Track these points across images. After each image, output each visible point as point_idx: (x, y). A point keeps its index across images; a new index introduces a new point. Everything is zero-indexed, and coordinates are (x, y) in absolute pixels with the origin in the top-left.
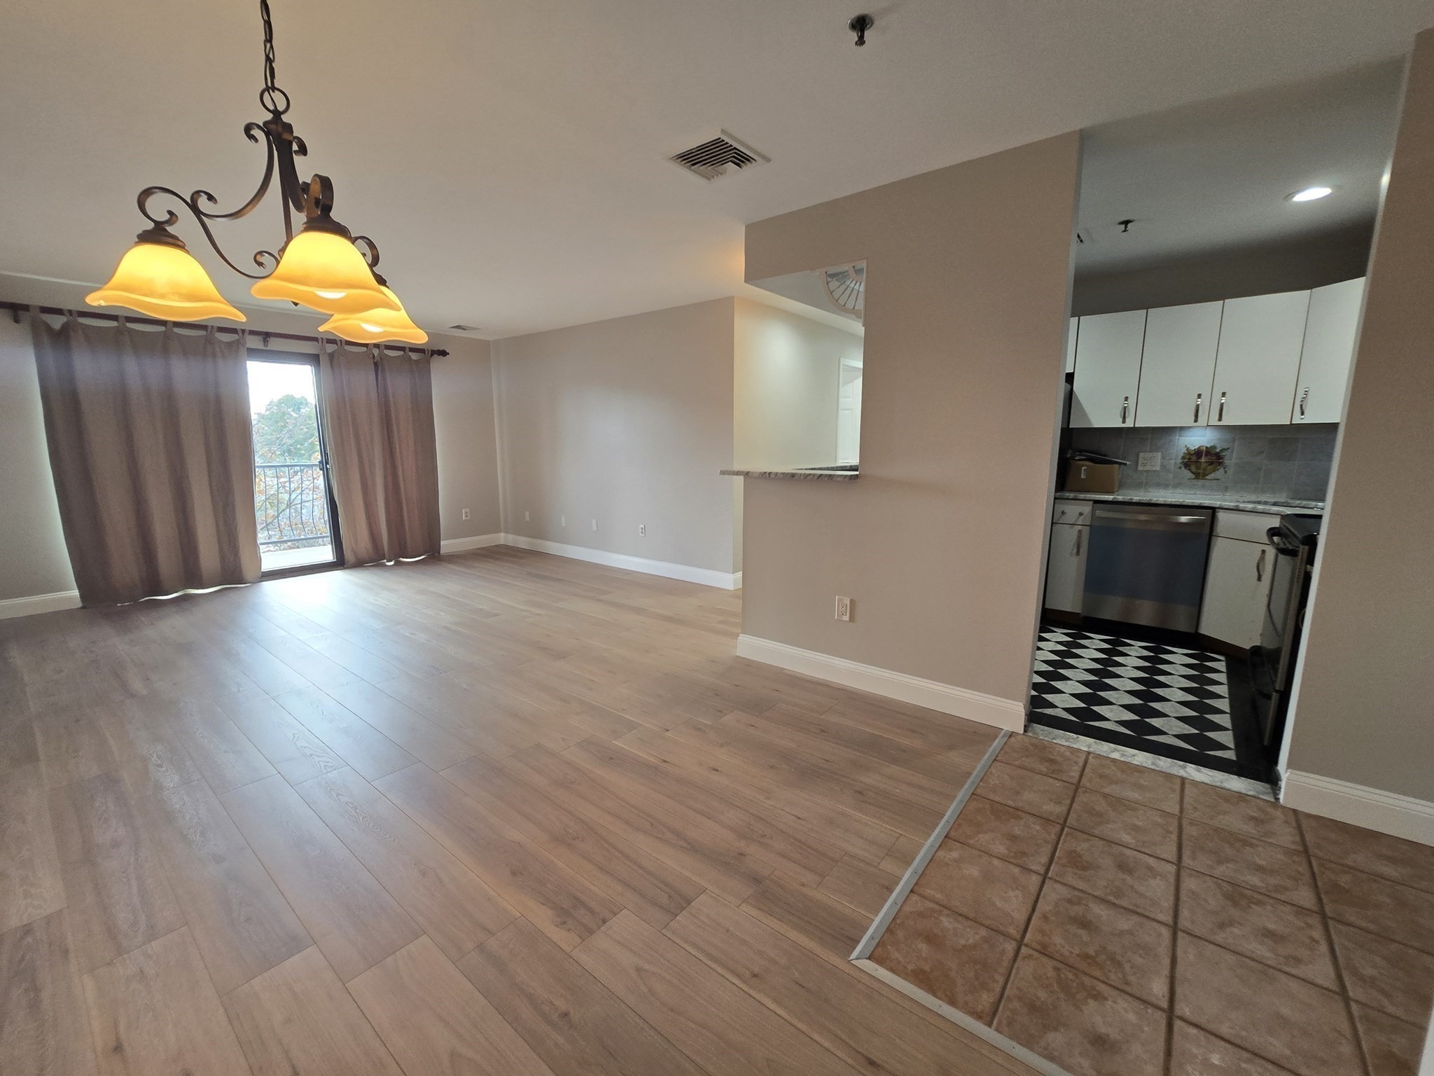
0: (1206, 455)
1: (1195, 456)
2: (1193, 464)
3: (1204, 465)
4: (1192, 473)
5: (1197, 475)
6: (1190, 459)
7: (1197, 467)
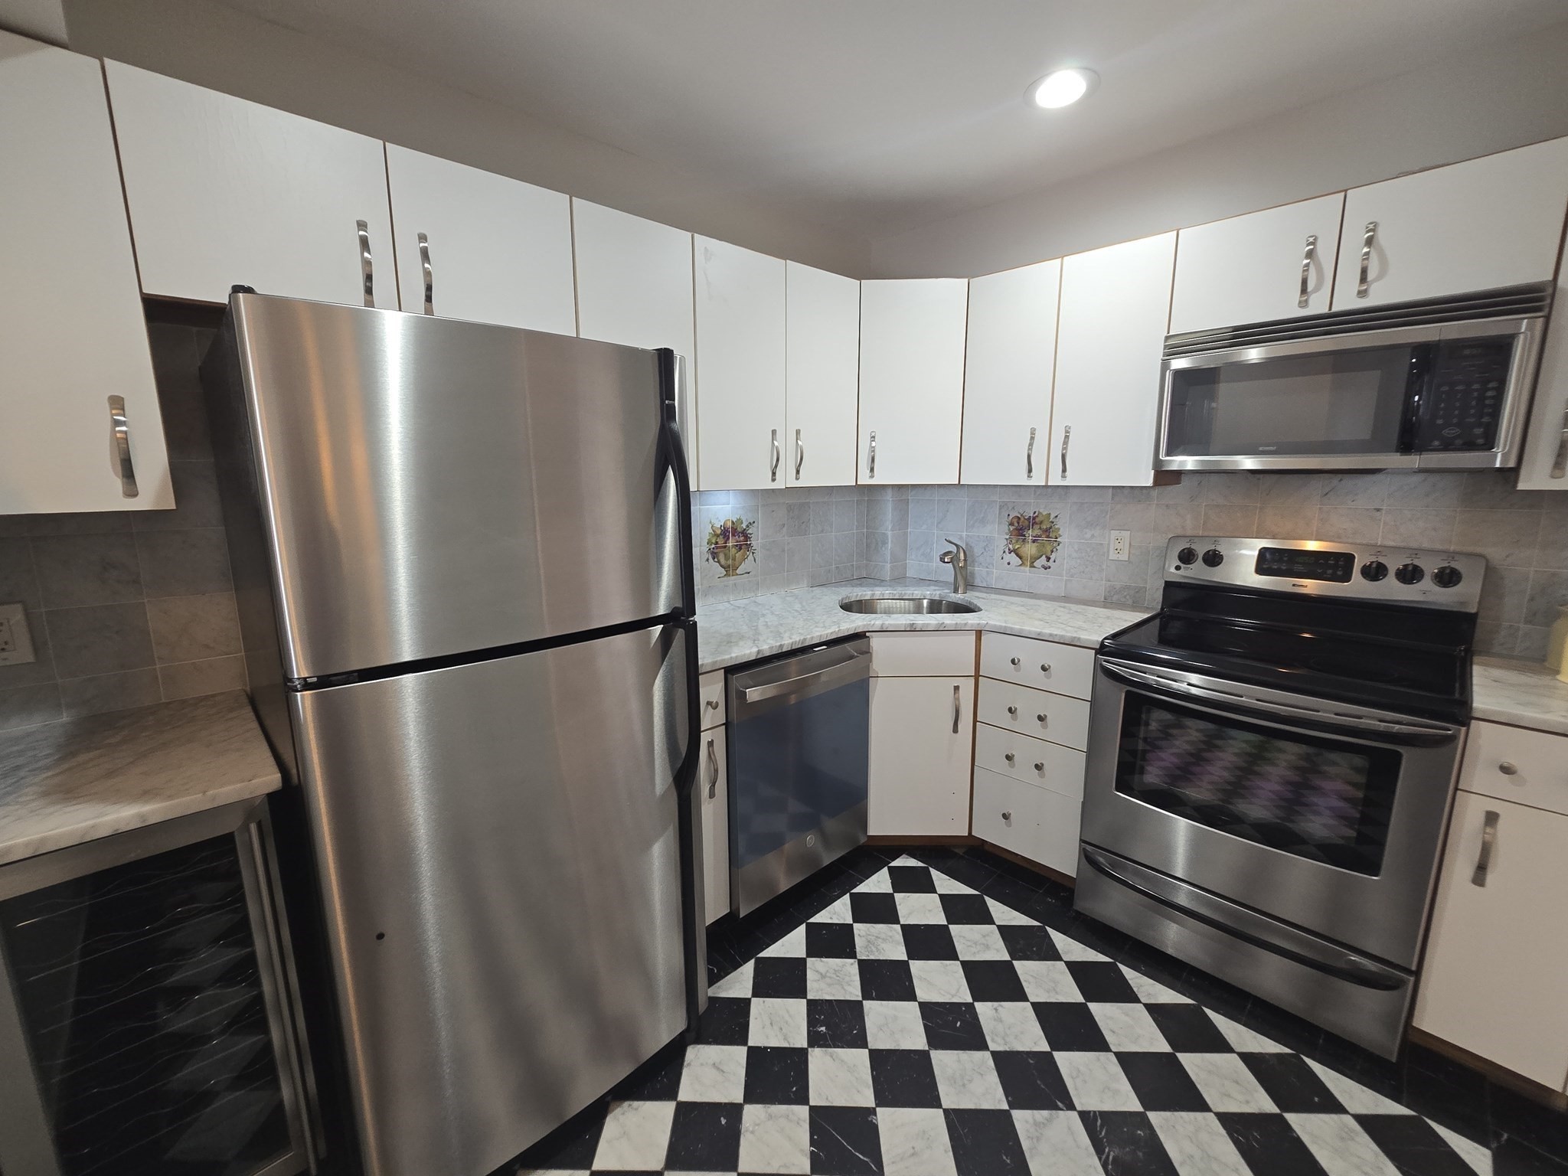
0: (733, 535)
1: (721, 537)
2: (721, 552)
3: (733, 551)
4: (722, 566)
5: (726, 568)
6: (717, 543)
7: (725, 555)
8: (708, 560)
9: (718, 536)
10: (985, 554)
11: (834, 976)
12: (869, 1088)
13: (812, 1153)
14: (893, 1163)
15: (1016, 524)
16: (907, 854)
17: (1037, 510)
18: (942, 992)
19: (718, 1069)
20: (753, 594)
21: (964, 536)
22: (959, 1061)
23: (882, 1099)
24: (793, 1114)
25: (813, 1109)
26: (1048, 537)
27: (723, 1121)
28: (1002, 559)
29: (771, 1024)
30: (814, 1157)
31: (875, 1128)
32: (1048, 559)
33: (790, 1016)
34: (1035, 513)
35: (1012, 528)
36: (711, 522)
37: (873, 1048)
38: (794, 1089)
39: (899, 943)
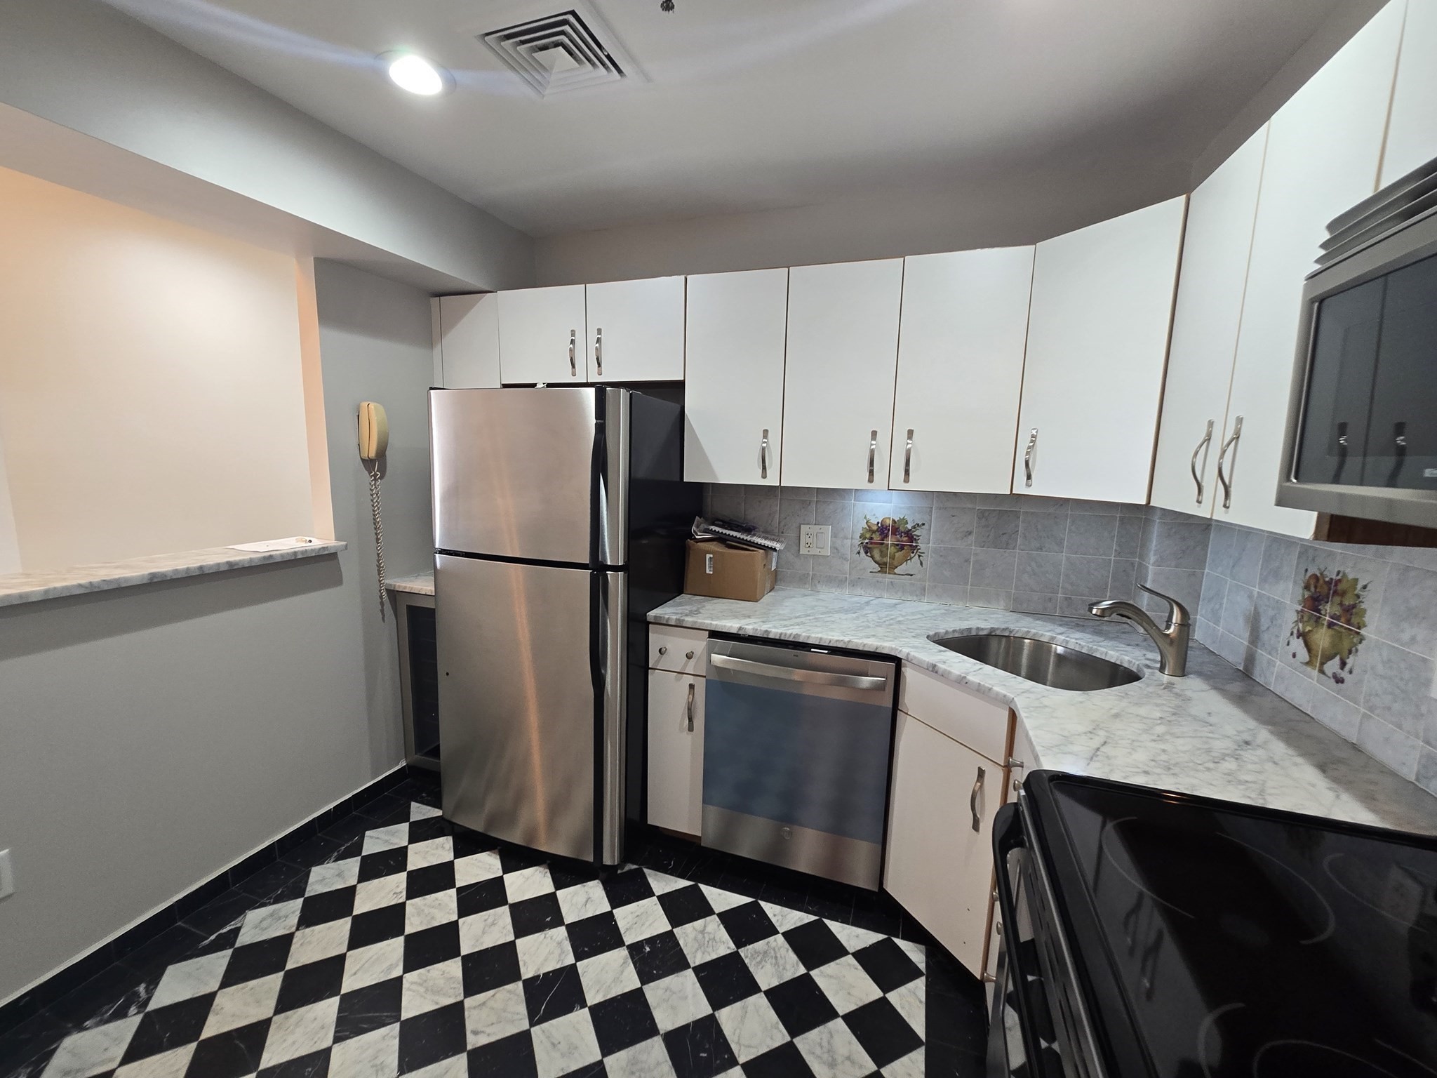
0: (893, 533)
1: (878, 534)
2: (877, 548)
3: (891, 550)
4: (875, 562)
5: (882, 565)
6: (871, 538)
7: (881, 552)
8: (859, 553)
9: (874, 532)
10: (1271, 629)
11: (707, 939)
12: (604, 996)
13: (539, 976)
14: (543, 1032)
15: (1313, 589)
16: (927, 950)
17: (1341, 569)
18: (738, 1031)
19: (587, 902)
20: (915, 598)
21: (1255, 594)
22: (658, 1064)
23: (596, 1011)
24: (566, 956)
25: (573, 967)
26: (1348, 622)
27: (548, 919)
28: (1288, 645)
29: (637, 916)
30: (536, 978)
31: (570, 1011)
32: (1343, 664)
33: (650, 925)
34: (1338, 573)
35: (1307, 594)
36: (865, 518)
37: (644, 990)
38: (586, 949)
39: (780, 977)
